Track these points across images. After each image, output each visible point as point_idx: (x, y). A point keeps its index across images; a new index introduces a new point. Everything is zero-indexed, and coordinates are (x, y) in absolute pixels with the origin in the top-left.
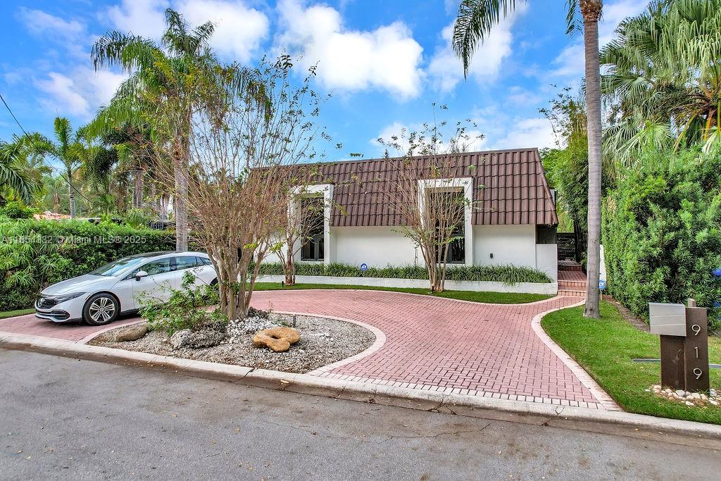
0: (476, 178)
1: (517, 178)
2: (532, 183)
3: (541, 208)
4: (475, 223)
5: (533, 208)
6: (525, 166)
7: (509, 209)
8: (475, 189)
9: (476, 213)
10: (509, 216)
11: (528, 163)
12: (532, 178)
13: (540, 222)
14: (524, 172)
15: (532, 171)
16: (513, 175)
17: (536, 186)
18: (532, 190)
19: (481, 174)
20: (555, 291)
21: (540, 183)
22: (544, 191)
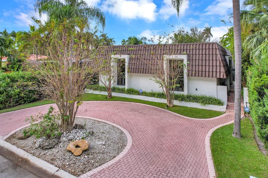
0: (189, 55)
1: (207, 56)
2: (214, 58)
3: (218, 70)
4: (188, 75)
5: (214, 70)
6: (211, 50)
7: (204, 70)
8: (188, 60)
9: (189, 71)
10: (204, 73)
11: (213, 49)
12: (214, 56)
13: (218, 76)
14: (211, 53)
15: (214, 53)
16: (206, 54)
17: (216, 60)
18: (214, 62)
19: (191, 53)
20: (225, 110)
21: (218, 59)
22: (220, 63)
